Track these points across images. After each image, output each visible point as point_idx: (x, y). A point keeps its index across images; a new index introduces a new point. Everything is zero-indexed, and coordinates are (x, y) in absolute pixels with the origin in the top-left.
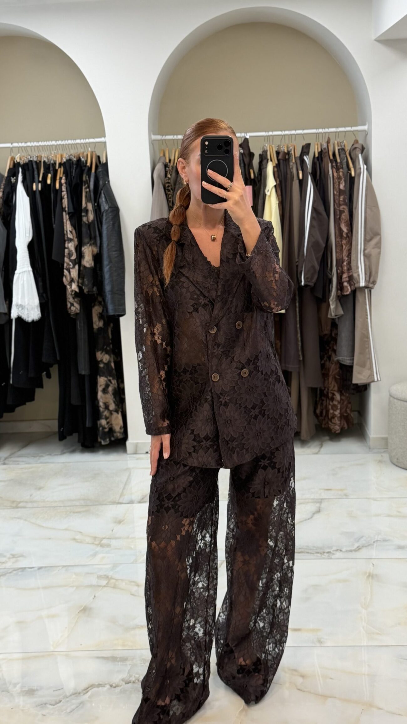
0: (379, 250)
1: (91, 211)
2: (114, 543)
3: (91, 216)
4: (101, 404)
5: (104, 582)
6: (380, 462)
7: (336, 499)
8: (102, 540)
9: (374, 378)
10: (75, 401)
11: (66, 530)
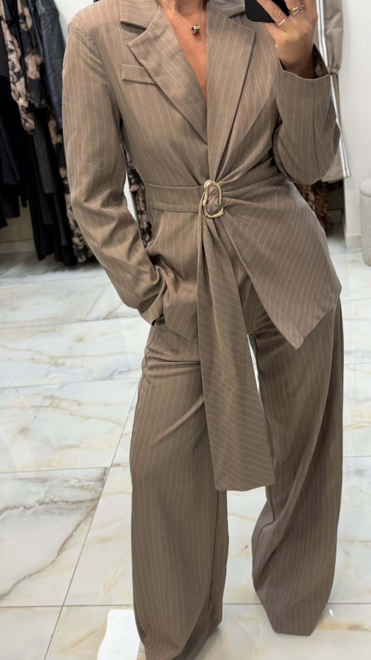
0: (340, 29)
1: (29, 16)
2: (69, 362)
3: (29, 23)
4: (71, 222)
5: (48, 402)
6: (353, 262)
8: (58, 359)
9: (343, 174)
10: (47, 221)
11: (28, 350)
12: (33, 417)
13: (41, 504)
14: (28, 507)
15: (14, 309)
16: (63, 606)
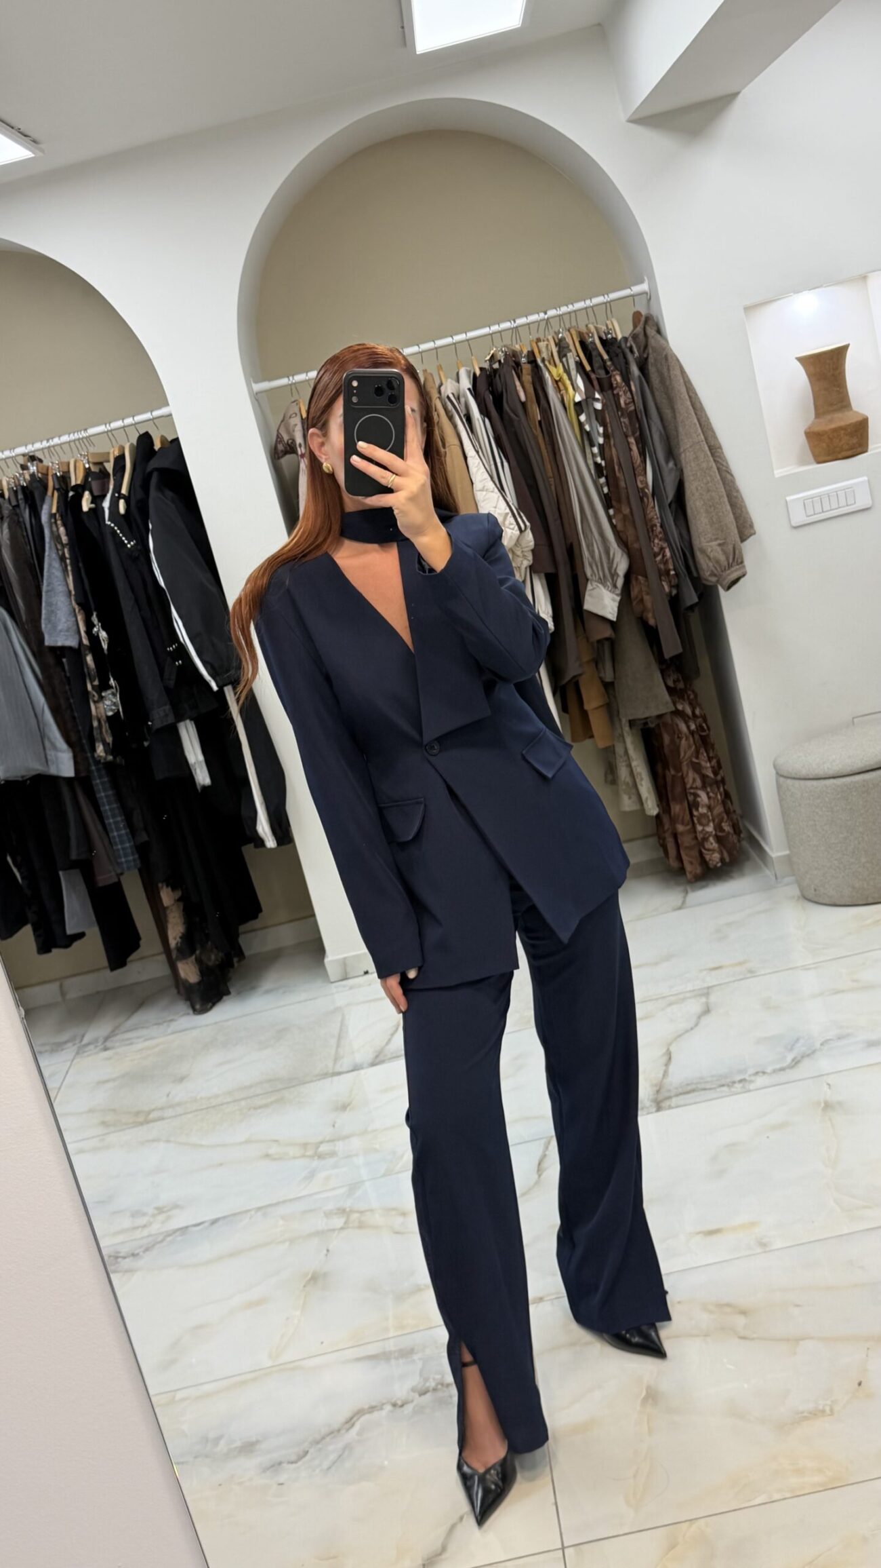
2: (340, 1146)
5: (338, 1222)
7: (734, 981)
8: (318, 1148)
11: (248, 1142)
12: (325, 1252)
13: (423, 1393)
14: (399, 1403)
15: (182, 1079)
16: (563, 1548)
